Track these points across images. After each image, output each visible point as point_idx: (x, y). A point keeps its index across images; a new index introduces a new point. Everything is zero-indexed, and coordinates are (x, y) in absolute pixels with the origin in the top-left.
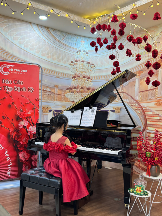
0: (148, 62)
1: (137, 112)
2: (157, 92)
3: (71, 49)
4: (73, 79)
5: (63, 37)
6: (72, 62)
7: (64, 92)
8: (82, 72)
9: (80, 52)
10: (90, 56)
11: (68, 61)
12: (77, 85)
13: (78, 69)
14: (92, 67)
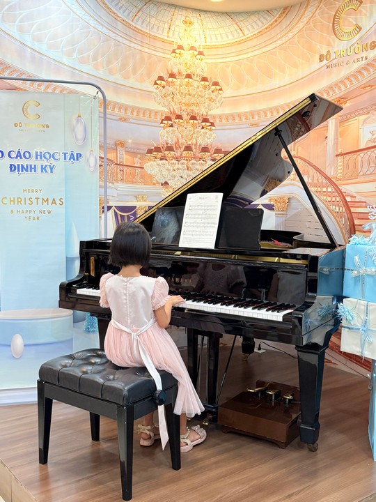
1: (332, 207)
3: (158, 44)
4: (162, 125)
5: (135, 10)
6: (161, 78)
7: (140, 159)
8: (188, 105)
9: (182, 51)
10: (206, 61)
11: (149, 76)
12: (175, 139)
13: (178, 96)
14: (213, 91)
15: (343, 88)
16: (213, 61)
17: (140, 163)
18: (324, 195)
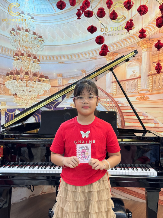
0: (159, 41)
2: (140, 83)
4: (14, 58)
6: (13, 30)
7: (3, 78)
8: (27, 48)
9: (24, 15)
10: (37, 23)
11: (7, 27)
12: (20, 67)
13: (21, 42)
14: (39, 41)
15: (115, 47)
16: (39, 23)
17: (3, 81)
18: (105, 103)
